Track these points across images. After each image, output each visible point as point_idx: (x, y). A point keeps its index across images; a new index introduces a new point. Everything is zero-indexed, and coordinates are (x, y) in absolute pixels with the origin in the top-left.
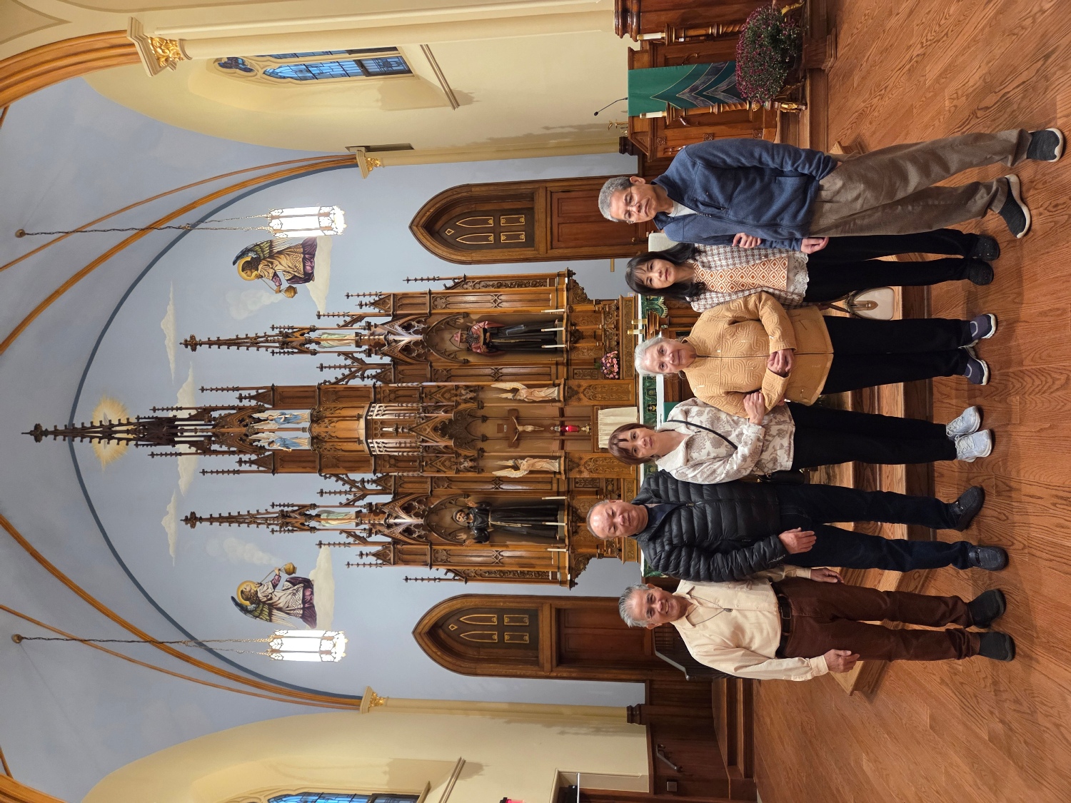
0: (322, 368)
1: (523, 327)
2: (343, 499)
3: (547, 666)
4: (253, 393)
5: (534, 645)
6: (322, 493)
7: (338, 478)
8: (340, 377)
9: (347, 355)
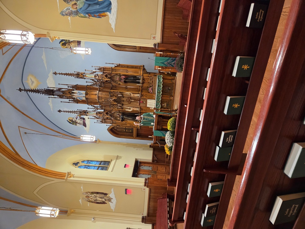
0: (87, 82)
1: (132, 78)
2: (93, 110)
3: (135, 137)
4: (71, 86)
5: (132, 132)
6: (88, 108)
7: (92, 106)
8: (91, 84)
9: (93, 80)
